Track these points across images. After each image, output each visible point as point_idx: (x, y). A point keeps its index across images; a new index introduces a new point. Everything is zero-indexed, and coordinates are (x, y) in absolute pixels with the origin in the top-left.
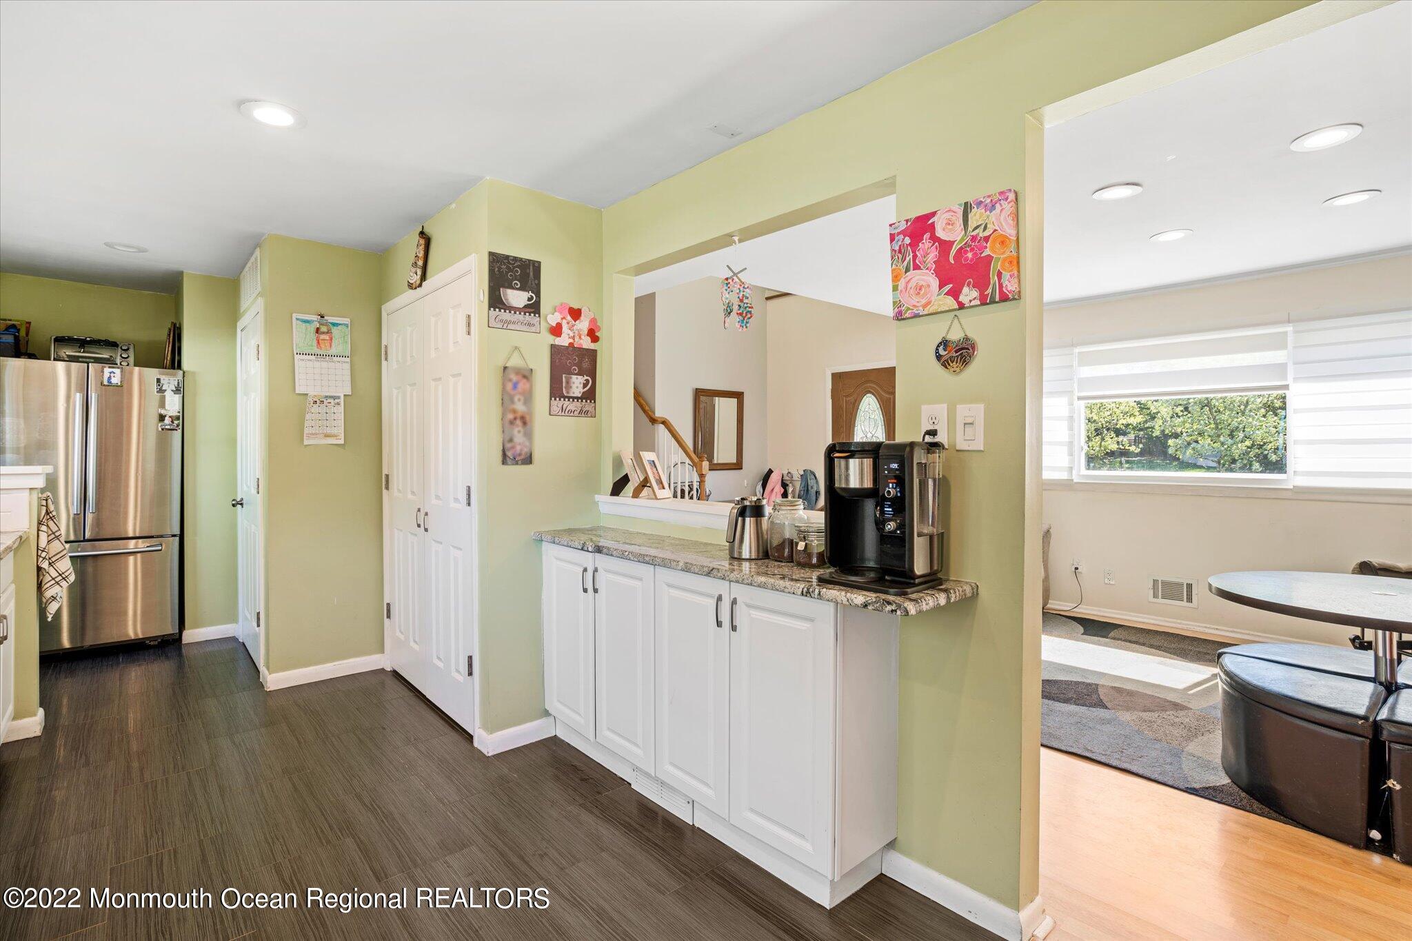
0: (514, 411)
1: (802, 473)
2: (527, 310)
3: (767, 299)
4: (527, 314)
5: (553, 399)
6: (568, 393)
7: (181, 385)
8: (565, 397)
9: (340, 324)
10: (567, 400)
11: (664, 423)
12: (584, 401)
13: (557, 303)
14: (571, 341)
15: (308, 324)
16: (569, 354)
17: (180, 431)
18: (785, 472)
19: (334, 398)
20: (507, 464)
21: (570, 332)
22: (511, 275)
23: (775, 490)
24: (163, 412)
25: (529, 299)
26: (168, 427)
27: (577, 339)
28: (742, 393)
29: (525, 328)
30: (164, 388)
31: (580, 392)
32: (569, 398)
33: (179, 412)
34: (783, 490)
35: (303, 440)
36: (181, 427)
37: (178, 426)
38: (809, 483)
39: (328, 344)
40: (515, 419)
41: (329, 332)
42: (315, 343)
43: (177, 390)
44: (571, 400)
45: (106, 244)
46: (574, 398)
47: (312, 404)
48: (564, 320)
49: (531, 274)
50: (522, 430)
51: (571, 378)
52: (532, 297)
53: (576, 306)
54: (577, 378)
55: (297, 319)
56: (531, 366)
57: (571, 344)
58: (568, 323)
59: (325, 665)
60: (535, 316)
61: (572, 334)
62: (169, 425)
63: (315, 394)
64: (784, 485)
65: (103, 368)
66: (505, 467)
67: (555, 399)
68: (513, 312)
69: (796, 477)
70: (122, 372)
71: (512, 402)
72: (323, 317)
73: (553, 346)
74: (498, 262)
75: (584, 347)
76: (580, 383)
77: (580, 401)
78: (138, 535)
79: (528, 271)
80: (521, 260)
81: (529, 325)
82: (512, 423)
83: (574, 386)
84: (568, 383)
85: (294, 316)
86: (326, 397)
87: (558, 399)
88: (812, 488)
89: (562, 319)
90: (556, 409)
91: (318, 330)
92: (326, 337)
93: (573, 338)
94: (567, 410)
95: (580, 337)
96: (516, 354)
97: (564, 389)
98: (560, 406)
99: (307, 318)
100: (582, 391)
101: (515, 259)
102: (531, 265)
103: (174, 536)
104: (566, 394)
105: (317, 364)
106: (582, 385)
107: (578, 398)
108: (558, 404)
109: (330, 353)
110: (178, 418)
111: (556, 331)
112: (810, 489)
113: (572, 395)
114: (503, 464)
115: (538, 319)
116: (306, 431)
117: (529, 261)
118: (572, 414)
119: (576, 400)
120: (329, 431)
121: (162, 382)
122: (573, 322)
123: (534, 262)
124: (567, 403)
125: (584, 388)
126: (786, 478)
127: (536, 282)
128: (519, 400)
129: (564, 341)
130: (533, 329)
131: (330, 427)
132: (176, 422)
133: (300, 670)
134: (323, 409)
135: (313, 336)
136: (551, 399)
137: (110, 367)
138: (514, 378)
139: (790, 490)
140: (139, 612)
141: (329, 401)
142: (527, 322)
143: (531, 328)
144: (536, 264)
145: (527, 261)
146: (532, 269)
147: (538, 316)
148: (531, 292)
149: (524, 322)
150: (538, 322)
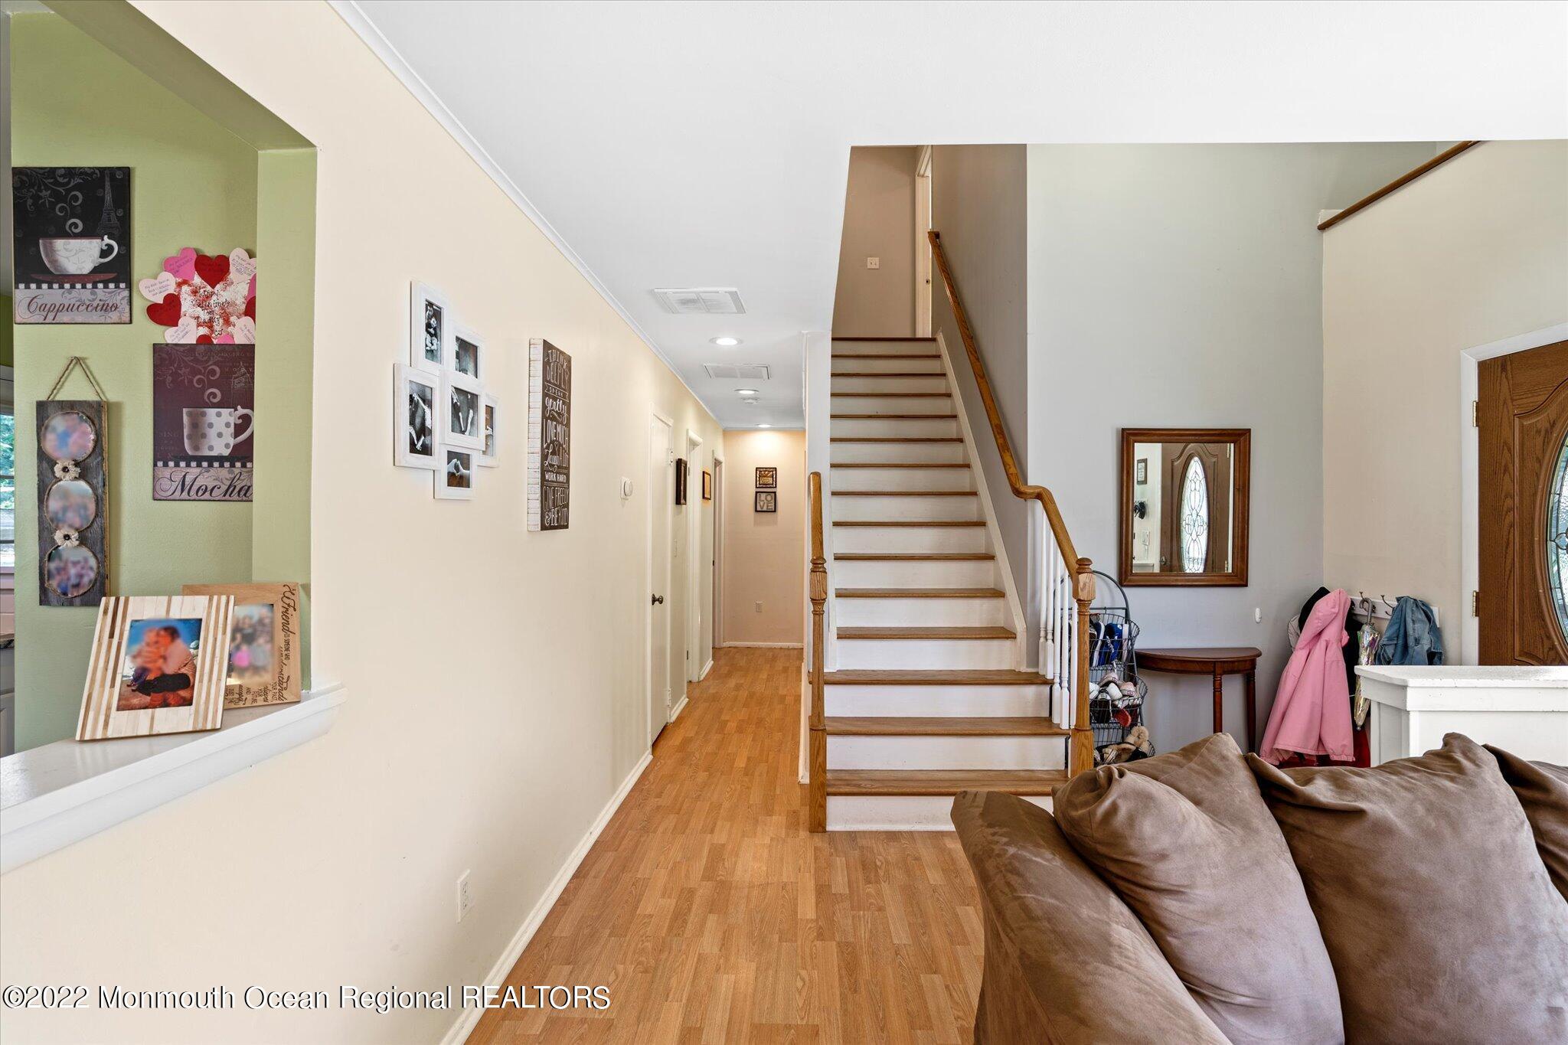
1: (1395, 603)
2: (103, 276)
3: (1324, 227)
4: (100, 286)
5: (160, 464)
6: (196, 448)
8: (189, 460)
10: (194, 464)
11: (1041, 495)
12: (238, 464)
13: (173, 251)
14: (203, 331)
16: (196, 360)
18: (1358, 599)
21: (199, 311)
22: (62, 209)
23: (1325, 637)
25: (104, 253)
27: (218, 325)
28: (1246, 433)
29: (95, 316)
31: (227, 446)
32: (199, 460)
34: (1346, 638)
38: (1410, 631)
44: (205, 464)
46: (211, 460)
48: (185, 288)
49: (108, 198)
51: (204, 414)
52: (110, 248)
53: (211, 251)
54: (219, 415)
56: (111, 396)
57: (204, 340)
58: (195, 292)
60: (117, 287)
61: (204, 316)
64: (1353, 624)
66: (46, 611)
67: (166, 465)
68: (67, 286)
69: (1384, 612)
73: (159, 350)
74: (30, 185)
75: (237, 341)
76: (228, 425)
77: (227, 464)
79: (99, 193)
81: (105, 308)
83: (212, 433)
84: (195, 425)
87: (171, 464)
88: (1417, 641)
89: (179, 285)
90: (168, 487)
93: (209, 325)
94: (195, 488)
95: (227, 322)
96: (78, 373)
97: (186, 441)
98: (178, 477)
100: (232, 442)
101: (70, 172)
102: (107, 179)
104: (190, 453)
106: (232, 429)
107: (221, 459)
108: (174, 473)
111: (166, 312)
112: (1411, 641)
113: (207, 453)
114: (40, 605)
115: (126, 293)
117: (102, 170)
118: (207, 496)
119: (216, 464)
122: (209, 288)
123: (112, 171)
124: (194, 471)
125: (237, 434)
126: (1359, 611)
127: (120, 213)
129: (185, 333)
130: (114, 316)
136: (155, 465)
138: (61, 423)
139: (1366, 638)
142: (101, 303)
143: (110, 314)
144: (119, 175)
145: (97, 171)
146: (112, 186)
147: (126, 288)
148: (109, 238)
149: (95, 305)
150: (126, 301)
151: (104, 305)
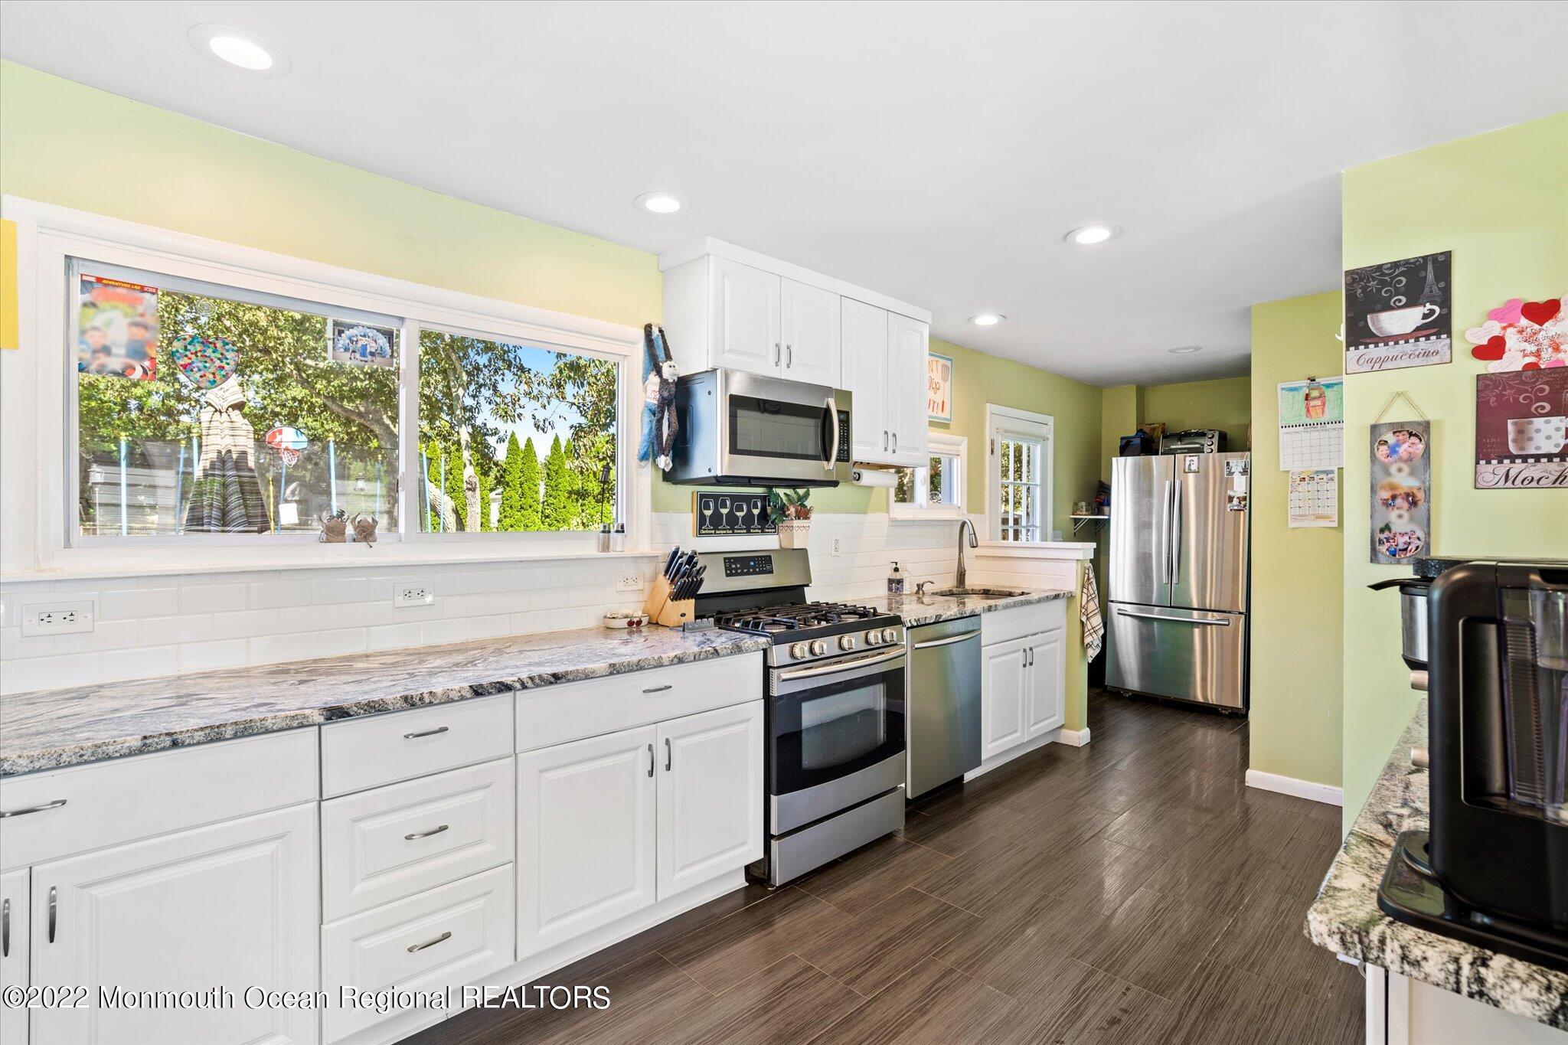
0: (1393, 487)
2: (1425, 332)
4: (1422, 339)
5: (1482, 461)
6: (1522, 449)
7: (1248, 466)
8: (1513, 458)
9: (1336, 384)
10: (1519, 461)
13: (1495, 304)
14: (1530, 359)
15: (1295, 392)
16: (1524, 383)
17: (1247, 511)
19: (1327, 472)
20: (1379, 562)
21: (1525, 346)
22: (1386, 292)
24: (1230, 493)
25: (1427, 316)
26: (1236, 508)
29: (1418, 361)
30: (1232, 471)
32: (1525, 457)
33: (1246, 493)
35: (1287, 524)
36: (1247, 507)
37: (1245, 506)
39: (1319, 411)
40: (1394, 497)
41: (1322, 396)
42: (1304, 411)
43: (1244, 472)
44: (1531, 460)
45: (1171, 351)
46: (1538, 457)
47: (1298, 482)
48: (1511, 330)
49: (1432, 275)
50: (1406, 515)
51: (1531, 423)
52: (1432, 312)
53: (1540, 298)
54: (1548, 422)
55: (1283, 389)
56: (1430, 417)
57: (1531, 366)
58: (1521, 332)
59: (1315, 784)
60: (1439, 338)
61: (1531, 348)
62: (1237, 506)
63: (1303, 469)
65: (1185, 457)
66: (1374, 566)
67: (1488, 463)
68: (1391, 343)
70: (1199, 459)
71: (1388, 473)
72: (1313, 380)
73: (1482, 379)
74: (1361, 280)
77: (1557, 460)
78: (1213, 608)
79: (1423, 274)
80: (1407, 262)
81: (1426, 354)
82: (1388, 504)
83: (1539, 436)
84: (1521, 431)
85: (1279, 386)
86: (1317, 472)
87: (1495, 462)
89: (1505, 328)
90: (1492, 477)
91: (1307, 397)
92: (1318, 402)
93: (1537, 354)
94: (1520, 479)
96: (1400, 401)
97: (1510, 443)
98: (1502, 471)
99: (1295, 386)
101: (1395, 265)
102: (1431, 262)
103: (1241, 613)
104: (1515, 452)
105: (1306, 436)
106: (1562, 433)
107: (1549, 457)
108: (1495, 469)
109: (1322, 420)
110: (1245, 499)
111: (1490, 350)
113: (1532, 452)
114: (1372, 561)
115: (1448, 341)
116: (1291, 512)
117: (1427, 257)
118: (1533, 484)
119: (1544, 460)
120: (1320, 511)
121: (1231, 464)
122: (1535, 327)
123: (1434, 257)
124: (1519, 466)
127: (1442, 284)
128: (1400, 470)
129: (1510, 363)
130: (1436, 359)
131: (1324, 507)
132: (1243, 503)
133: (1284, 777)
134: (1313, 486)
135: (1303, 403)
136: (1479, 463)
137: (1190, 456)
138: (1391, 438)
140: (1214, 677)
141: (1321, 476)
142: (1423, 352)
143: (1432, 358)
144: (1441, 259)
145: (1421, 260)
146: (1434, 267)
147: (1447, 337)
148: (1431, 304)
149: (1417, 353)
150: (1447, 346)
151: (1425, 353)
